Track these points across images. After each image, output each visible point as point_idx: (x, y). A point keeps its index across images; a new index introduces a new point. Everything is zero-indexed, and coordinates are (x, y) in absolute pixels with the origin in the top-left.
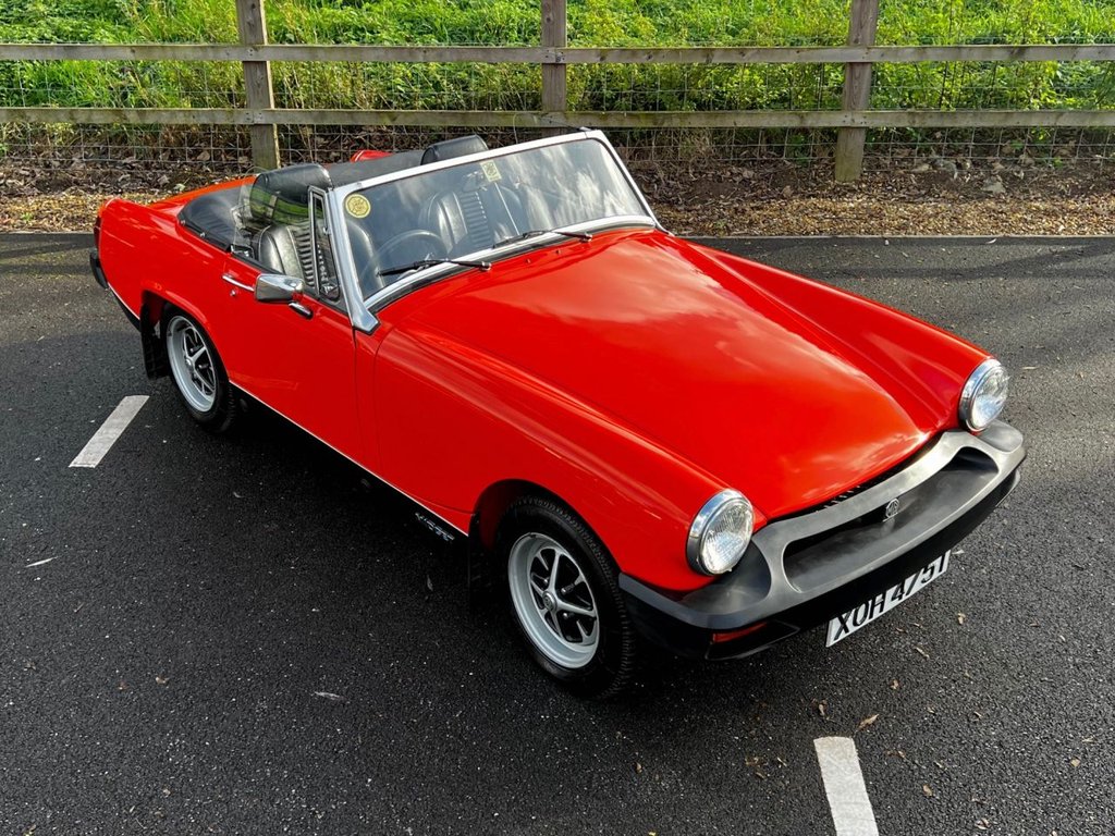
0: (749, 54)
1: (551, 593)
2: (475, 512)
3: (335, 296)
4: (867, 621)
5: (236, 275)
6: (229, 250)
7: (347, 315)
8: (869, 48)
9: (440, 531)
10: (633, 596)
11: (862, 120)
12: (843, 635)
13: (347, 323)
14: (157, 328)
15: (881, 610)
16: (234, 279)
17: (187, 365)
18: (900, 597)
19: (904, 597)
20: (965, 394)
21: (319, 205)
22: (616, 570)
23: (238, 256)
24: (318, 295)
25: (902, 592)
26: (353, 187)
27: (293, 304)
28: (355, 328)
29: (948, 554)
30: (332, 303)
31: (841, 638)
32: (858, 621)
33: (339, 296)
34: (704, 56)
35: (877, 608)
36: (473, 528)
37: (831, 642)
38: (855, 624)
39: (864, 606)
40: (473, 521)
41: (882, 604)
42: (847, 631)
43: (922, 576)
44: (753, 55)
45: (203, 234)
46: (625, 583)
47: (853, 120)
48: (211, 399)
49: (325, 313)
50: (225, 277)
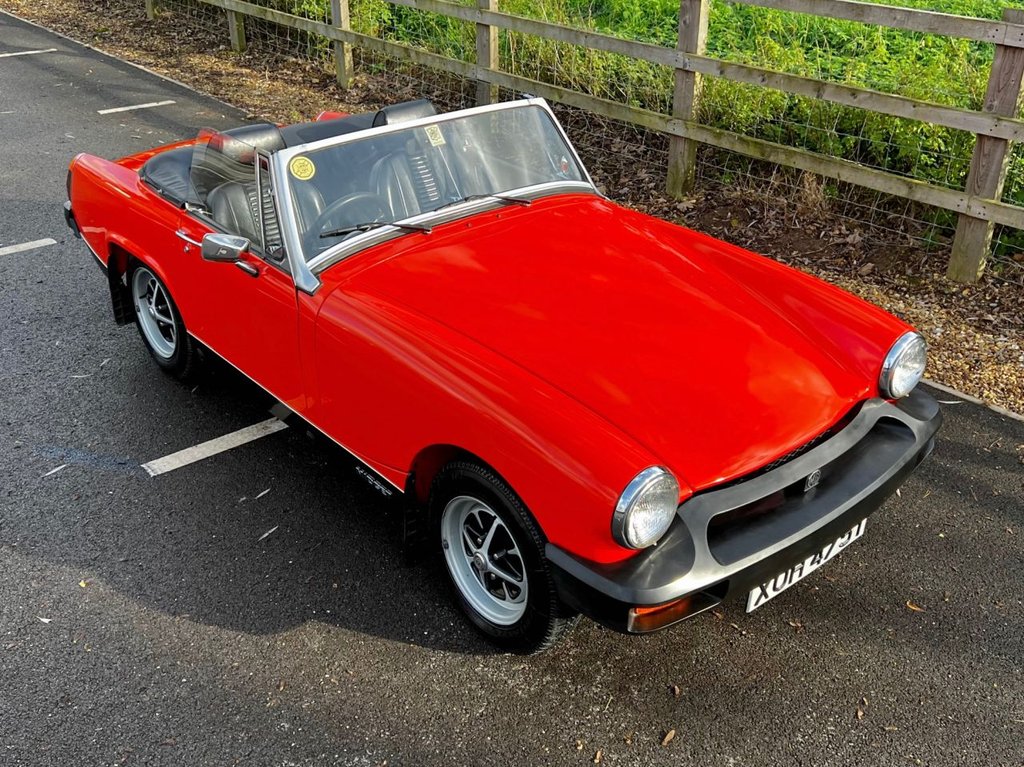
0: (861, 96)
1: (483, 554)
2: (410, 472)
3: (280, 256)
4: (787, 586)
5: (189, 232)
6: (183, 207)
7: (291, 275)
8: (999, 119)
9: (378, 486)
10: (558, 567)
11: (982, 211)
12: (763, 600)
13: (290, 282)
14: (124, 278)
15: (800, 575)
16: (186, 235)
17: (150, 313)
18: (818, 562)
19: (823, 562)
20: (886, 365)
21: (264, 166)
22: (545, 540)
23: (193, 213)
24: (264, 255)
25: (821, 557)
26: (298, 149)
27: (239, 263)
28: (298, 289)
29: (864, 522)
30: (277, 263)
31: (760, 603)
32: (778, 586)
33: (284, 255)
34: (815, 90)
35: (796, 574)
36: (409, 485)
37: (751, 607)
38: (775, 589)
39: (784, 574)
40: (409, 480)
41: (801, 569)
42: (766, 596)
43: (840, 541)
44: (865, 99)
45: (160, 191)
46: (552, 553)
47: (969, 207)
48: (173, 346)
49: (270, 272)
50: (177, 233)
